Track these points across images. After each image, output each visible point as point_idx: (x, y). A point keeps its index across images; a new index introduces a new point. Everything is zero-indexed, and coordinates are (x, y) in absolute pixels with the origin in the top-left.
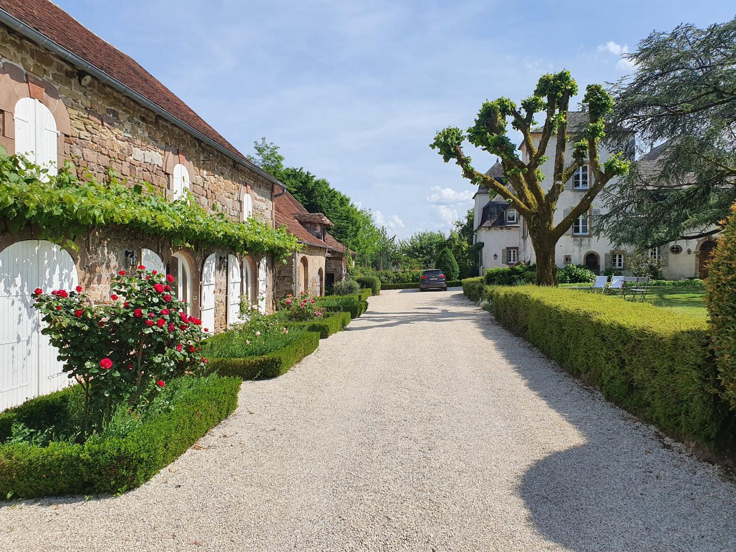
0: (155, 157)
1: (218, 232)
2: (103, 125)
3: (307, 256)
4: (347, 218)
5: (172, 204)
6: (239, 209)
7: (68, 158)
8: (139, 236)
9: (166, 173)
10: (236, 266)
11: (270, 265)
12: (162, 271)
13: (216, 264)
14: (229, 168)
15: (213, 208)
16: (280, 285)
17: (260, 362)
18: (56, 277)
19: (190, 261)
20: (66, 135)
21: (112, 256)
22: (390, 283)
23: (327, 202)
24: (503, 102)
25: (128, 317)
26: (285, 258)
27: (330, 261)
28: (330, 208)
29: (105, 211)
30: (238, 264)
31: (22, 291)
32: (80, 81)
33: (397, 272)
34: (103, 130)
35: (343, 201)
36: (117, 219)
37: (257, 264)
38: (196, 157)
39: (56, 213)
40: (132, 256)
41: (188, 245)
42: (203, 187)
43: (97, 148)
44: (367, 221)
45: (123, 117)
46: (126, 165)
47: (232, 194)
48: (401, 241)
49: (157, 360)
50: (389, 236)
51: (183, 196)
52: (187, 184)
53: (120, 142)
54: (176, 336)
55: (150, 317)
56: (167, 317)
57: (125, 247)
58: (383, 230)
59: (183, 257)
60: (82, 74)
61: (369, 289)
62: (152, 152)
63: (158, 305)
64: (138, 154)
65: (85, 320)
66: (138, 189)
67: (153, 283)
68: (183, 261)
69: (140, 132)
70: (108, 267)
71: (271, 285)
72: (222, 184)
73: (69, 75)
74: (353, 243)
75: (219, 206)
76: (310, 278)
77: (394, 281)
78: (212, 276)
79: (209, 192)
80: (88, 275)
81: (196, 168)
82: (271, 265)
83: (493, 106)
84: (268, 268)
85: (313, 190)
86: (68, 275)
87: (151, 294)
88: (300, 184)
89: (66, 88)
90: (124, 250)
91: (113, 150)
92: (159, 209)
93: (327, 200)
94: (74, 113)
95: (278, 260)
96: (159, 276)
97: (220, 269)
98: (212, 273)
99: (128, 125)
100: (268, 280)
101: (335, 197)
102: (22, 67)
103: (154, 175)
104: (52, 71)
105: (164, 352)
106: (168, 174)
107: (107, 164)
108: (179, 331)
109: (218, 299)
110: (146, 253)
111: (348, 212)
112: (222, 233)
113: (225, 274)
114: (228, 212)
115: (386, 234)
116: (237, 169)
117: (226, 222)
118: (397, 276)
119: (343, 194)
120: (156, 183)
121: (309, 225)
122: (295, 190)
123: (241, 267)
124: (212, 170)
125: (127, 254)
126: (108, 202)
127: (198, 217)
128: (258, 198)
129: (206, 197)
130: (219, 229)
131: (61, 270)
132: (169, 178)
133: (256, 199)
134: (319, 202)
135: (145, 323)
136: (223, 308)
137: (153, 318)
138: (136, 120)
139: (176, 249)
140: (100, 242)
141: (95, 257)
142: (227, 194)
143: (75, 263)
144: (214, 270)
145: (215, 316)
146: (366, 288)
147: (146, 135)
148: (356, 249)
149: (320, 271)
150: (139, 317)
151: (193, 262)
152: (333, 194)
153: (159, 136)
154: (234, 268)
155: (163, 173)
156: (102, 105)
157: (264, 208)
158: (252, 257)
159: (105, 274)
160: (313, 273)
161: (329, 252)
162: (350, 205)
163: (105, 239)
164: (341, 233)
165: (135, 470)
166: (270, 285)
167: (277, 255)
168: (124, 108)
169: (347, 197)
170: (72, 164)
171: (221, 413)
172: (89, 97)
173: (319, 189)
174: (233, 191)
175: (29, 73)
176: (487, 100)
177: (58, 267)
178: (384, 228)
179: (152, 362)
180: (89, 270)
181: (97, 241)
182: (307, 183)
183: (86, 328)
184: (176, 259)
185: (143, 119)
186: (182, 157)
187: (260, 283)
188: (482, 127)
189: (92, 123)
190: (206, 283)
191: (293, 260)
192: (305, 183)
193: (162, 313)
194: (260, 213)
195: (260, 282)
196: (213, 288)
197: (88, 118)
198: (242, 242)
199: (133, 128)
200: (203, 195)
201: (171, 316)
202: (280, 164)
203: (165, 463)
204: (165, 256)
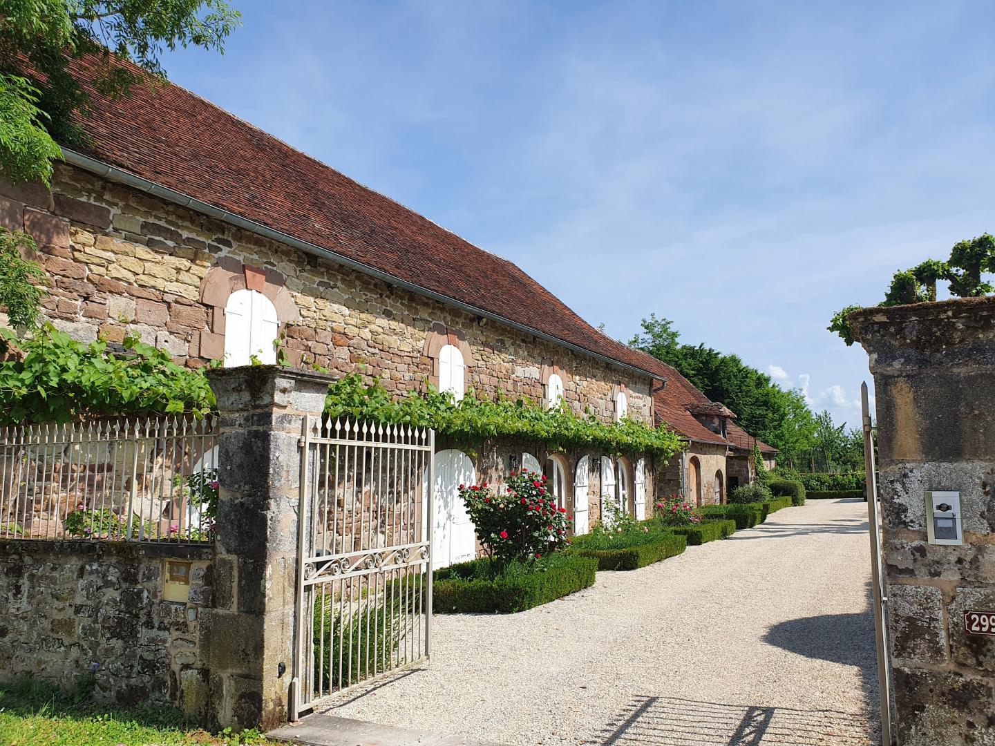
0: (533, 371)
1: (588, 436)
2: (493, 353)
3: (698, 456)
4: (765, 403)
5: (548, 412)
6: (612, 409)
7: (471, 384)
8: (520, 442)
9: (542, 385)
10: (609, 468)
11: (649, 467)
12: (540, 473)
13: (589, 465)
14: (602, 369)
15: (586, 411)
16: (666, 490)
17: (620, 554)
18: (462, 477)
19: (564, 464)
20: (470, 367)
21: (500, 460)
22: (825, 490)
23: (737, 385)
24: (931, 265)
25: (517, 504)
26: (667, 458)
27: (732, 462)
28: (741, 392)
29: (497, 427)
30: (612, 466)
31: (441, 488)
32: (479, 324)
33: (834, 475)
34: (494, 357)
35: (761, 381)
36: (505, 431)
37: (634, 465)
38: (568, 365)
39: (466, 430)
40: (515, 460)
41: (561, 449)
42: (576, 392)
43: (489, 373)
44: (798, 405)
45: (508, 342)
46: (510, 382)
47: (605, 395)
48: (854, 431)
49: (536, 534)
50: (836, 424)
51: (557, 404)
52: (561, 392)
53: (505, 364)
54: (548, 519)
55: (531, 504)
56: (542, 504)
57: (509, 452)
58: (826, 416)
59: (557, 459)
60: (480, 318)
61: (786, 497)
62: (531, 367)
63: (536, 496)
64: (519, 371)
65: (491, 505)
66: (520, 403)
67: (532, 481)
68: (558, 463)
69: (521, 353)
70: (497, 469)
71: (652, 488)
72: (594, 387)
73: (472, 320)
74: (776, 436)
75: (591, 409)
76: (704, 481)
77: (829, 487)
78: (585, 477)
79: (582, 396)
80: (483, 476)
81: (569, 375)
82: (651, 467)
83: (906, 277)
84: (646, 470)
85: (717, 371)
86: (469, 476)
87: (531, 489)
88: (701, 365)
89: (470, 331)
90: (509, 455)
91: (500, 372)
92: (536, 418)
93: (735, 382)
94: (474, 348)
95: (659, 461)
96: (536, 476)
97: (593, 471)
98: (585, 475)
99: (512, 350)
100: (647, 483)
101: (747, 377)
102: (443, 324)
103: (532, 388)
104: (461, 321)
105: (540, 530)
106: (544, 385)
107: (497, 384)
108: (550, 515)
109: (592, 501)
110: (526, 456)
111: (767, 395)
112: (591, 437)
113: (598, 476)
114: (601, 413)
115: (831, 421)
116: (611, 370)
117: (598, 424)
118: (834, 480)
119: (760, 372)
120: (533, 394)
121: (704, 418)
122: (693, 372)
123: (616, 469)
124: (584, 375)
125: (511, 457)
126: (499, 419)
127: (570, 423)
128: (634, 395)
129: (579, 401)
130: (589, 434)
131: (465, 472)
132: (544, 388)
133: (631, 396)
134: (725, 386)
135: (528, 509)
136: (597, 511)
137: (533, 505)
138: (518, 343)
139: (551, 452)
140: (491, 449)
141: (487, 461)
142: (600, 396)
143: (474, 467)
144: (587, 472)
145: (589, 519)
146: (783, 495)
147: (526, 353)
148: (781, 443)
149: (719, 474)
150: (524, 503)
151: (567, 464)
152: (745, 374)
153: (536, 352)
154: (608, 470)
155: (540, 385)
156: (493, 337)
157: (641, 405)
158: (627, 458)
159: (495, 476)
160: (708, 475)
161: (730, 450)
162: (771, 385)
163: (494, 446)
164: (757, 423)
165: (523, 599)
166: (650, 489)
167: (657, 455)
168: (509, 335)
169: (766, 375)
170: (473, 390)
171: (581, 582)
172: (485, 333)
173: (725, 368)
174: (606, 392)
175: (448, 327)
176: (898, 270)
177: (463, 470)
178: (828, 413)
179: (532, 536)
180: (483, 471)
181: (489, 448)
182: (709, 363)
183: (492, 510)
184: (552, 462)
185: (523, 341)
186: (556, 367)
187: (638, 487)
188: (894, 302)
189: (486, 353)
190: (579, 485)
191: (680, 460)
192: (706, 363)
193: (538, 502)
194: (636, 410)
195: (637, 485)
196: (586, 490)
197: (484, 350)
198: (614, 444)
199: (516, 350)
200: (575, 400)
201: (544, 504)
202: (673, 341)
203: (541, 602)
204: (542, 459)
